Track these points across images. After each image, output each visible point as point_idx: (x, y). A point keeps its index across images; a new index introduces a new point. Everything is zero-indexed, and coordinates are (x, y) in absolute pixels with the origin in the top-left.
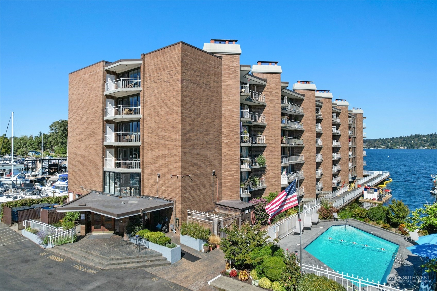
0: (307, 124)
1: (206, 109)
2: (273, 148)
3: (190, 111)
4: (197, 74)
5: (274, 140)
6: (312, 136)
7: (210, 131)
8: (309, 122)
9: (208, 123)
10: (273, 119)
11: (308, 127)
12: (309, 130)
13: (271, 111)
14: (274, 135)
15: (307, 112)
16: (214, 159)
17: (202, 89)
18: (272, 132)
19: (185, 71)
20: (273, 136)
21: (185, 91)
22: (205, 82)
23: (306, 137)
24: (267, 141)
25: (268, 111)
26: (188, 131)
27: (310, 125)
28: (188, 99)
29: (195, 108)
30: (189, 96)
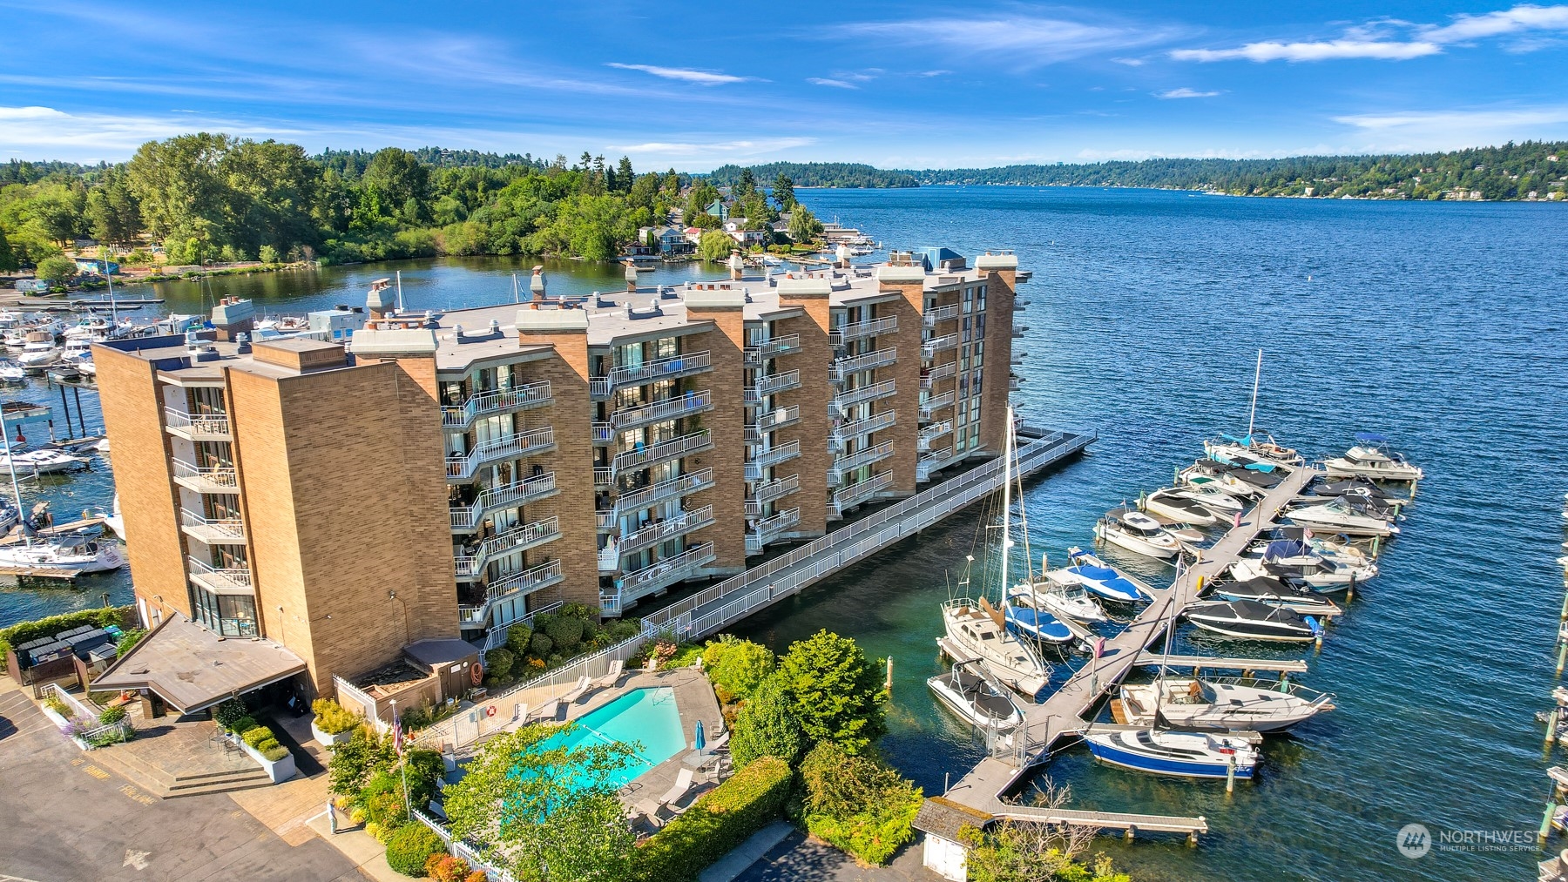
0: (722, 392)
1: (359, 483)
2: (576, 497)
3: (317, 503)
4: (326, 425)
5: (576, 480)
6: (733, 422)
7: (374, 522)
8: (726, 387)
9: (368, 507)
10: (572, 433)
11: (723, 401)
12: (724, 407)
13: (567, 416)
14: (576, 469)
15: (721, 364)
16: (393, 570)
17: (345, 449)
18: (570, 463)
19: (295, 433)
20: (573, 472)
21: (300, 470)
22: (351, 431)
23: (718, 425)
24: (561, 483)
25: (559, 416)
26: (317, 540)
27: (727, 396)
28: (309, 481)
29: (329, 493)
30: (310, 476)
